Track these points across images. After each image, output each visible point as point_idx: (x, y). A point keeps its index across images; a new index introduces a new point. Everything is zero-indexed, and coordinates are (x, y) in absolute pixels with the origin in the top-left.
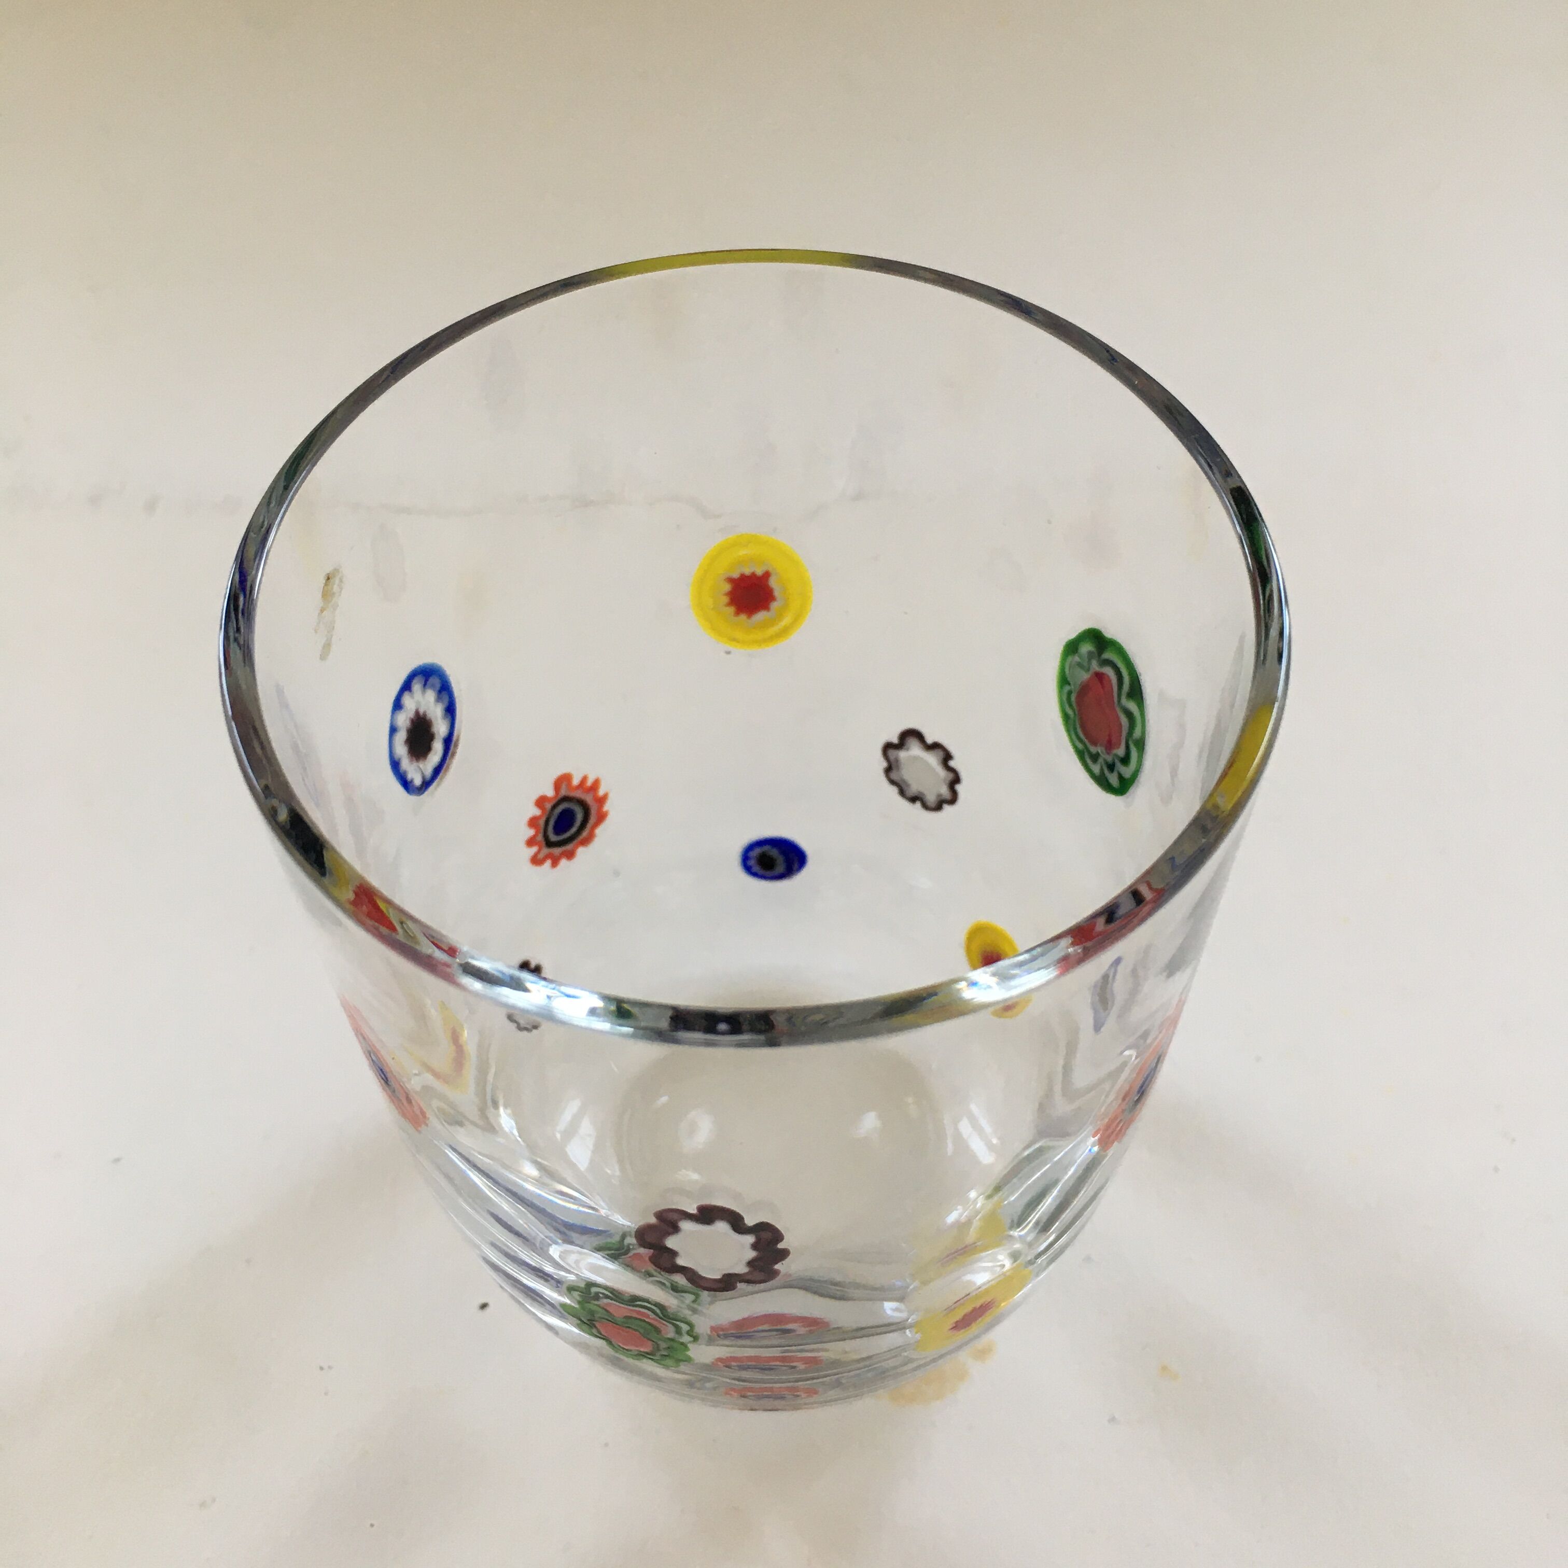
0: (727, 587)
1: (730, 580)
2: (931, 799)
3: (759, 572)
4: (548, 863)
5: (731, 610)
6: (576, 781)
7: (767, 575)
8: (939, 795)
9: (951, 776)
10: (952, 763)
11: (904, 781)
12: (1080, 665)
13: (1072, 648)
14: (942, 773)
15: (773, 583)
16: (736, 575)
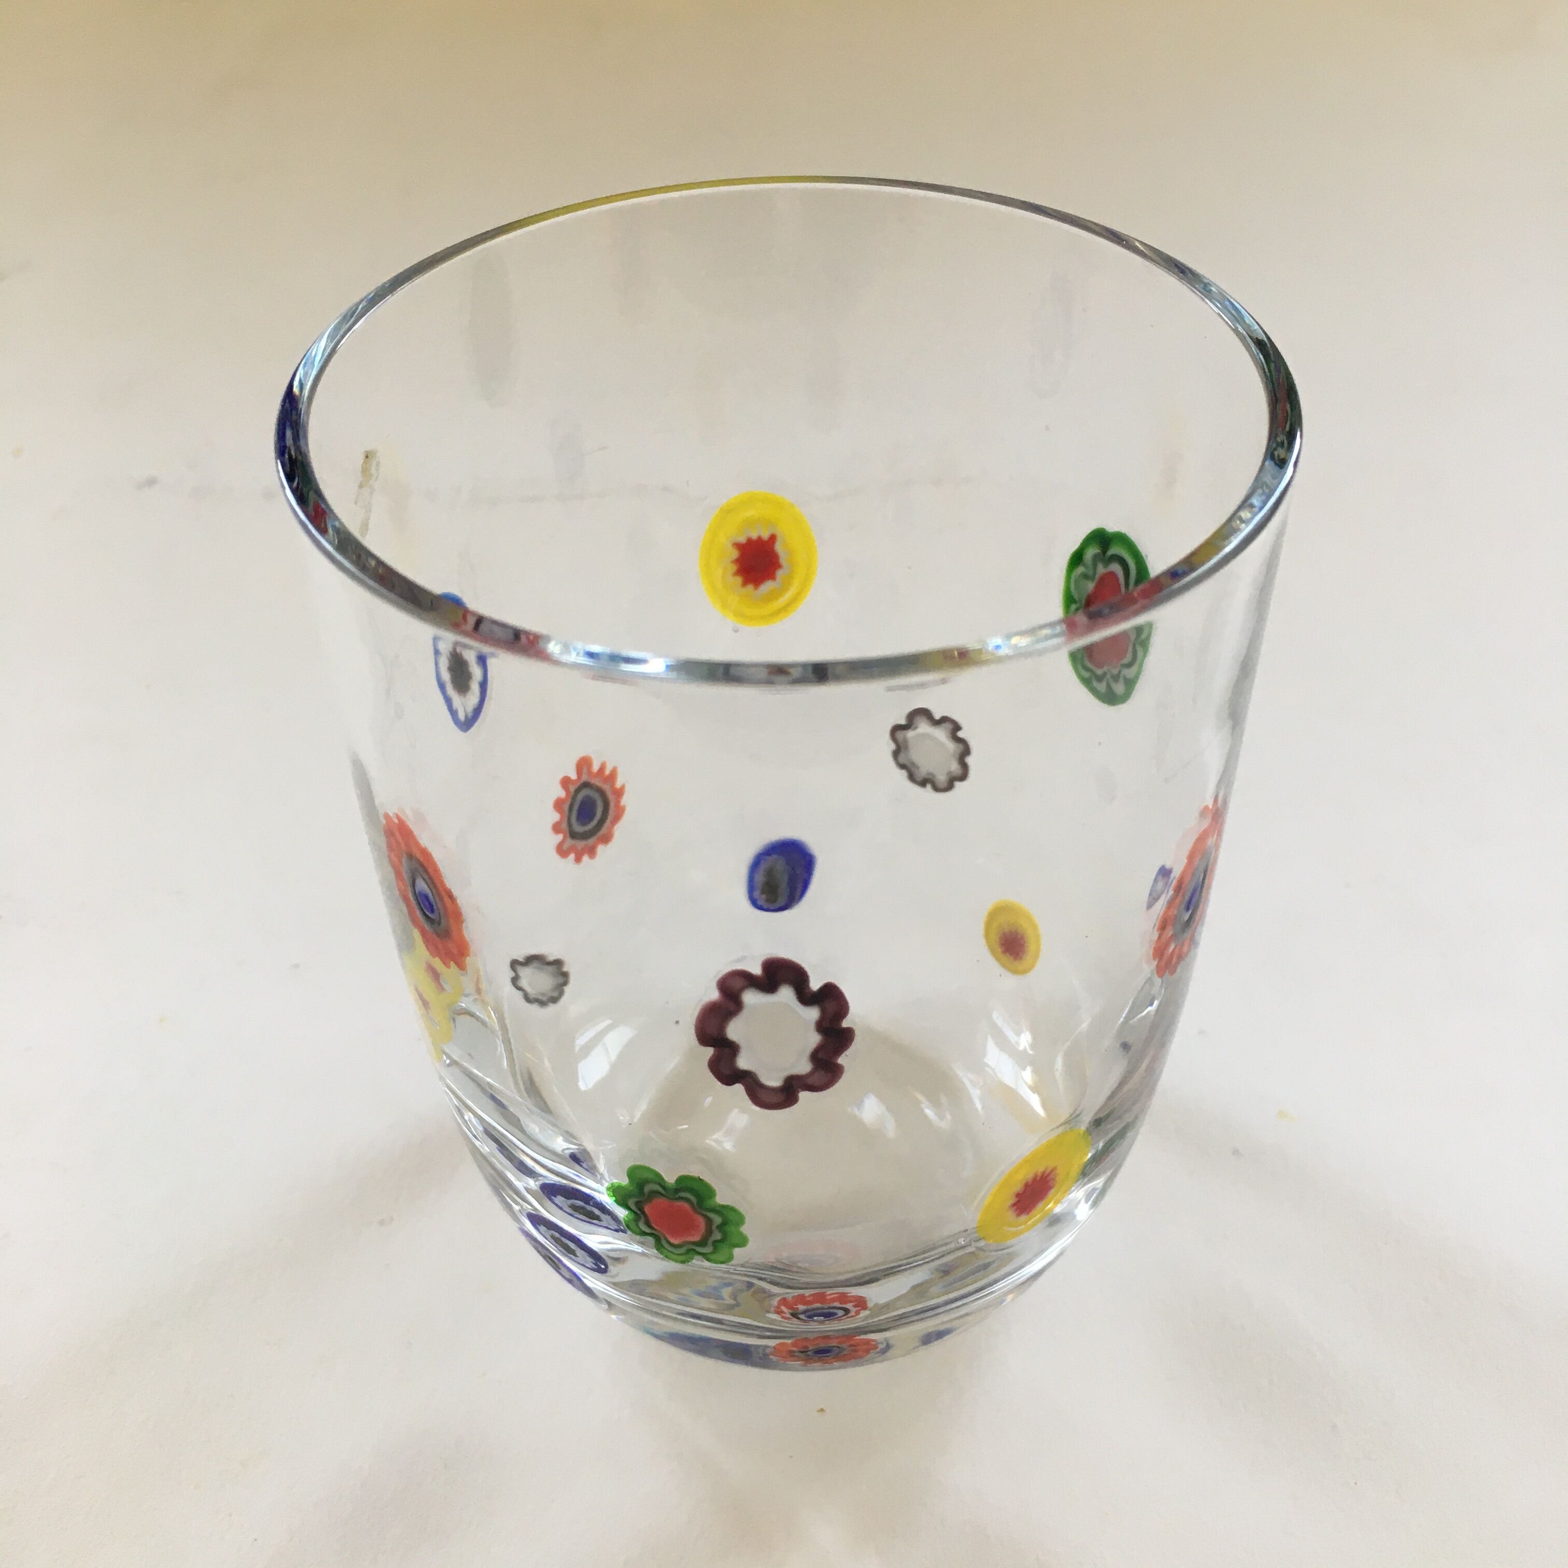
0: (735, 554)
1: (738, 546)
2: (942, 779)
3: (765, 535)
4: (572, 856)
5: (739, 580)
6: (596, 767)
7: (773, 538)
8: (949, 773)
9: (961, 747)
10: (960, 734)
11: (913, 764)
12: (1085, 576)
13: (1077, 559)
14: (951, 746)
15: (779, 548)
16: (742, 539)
